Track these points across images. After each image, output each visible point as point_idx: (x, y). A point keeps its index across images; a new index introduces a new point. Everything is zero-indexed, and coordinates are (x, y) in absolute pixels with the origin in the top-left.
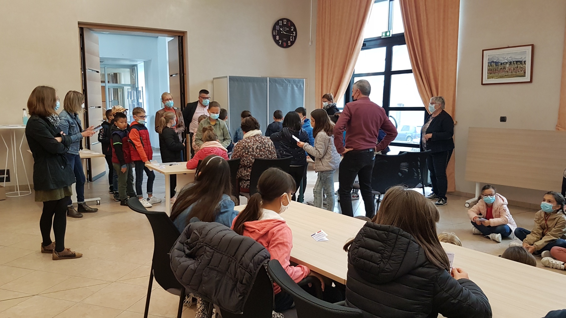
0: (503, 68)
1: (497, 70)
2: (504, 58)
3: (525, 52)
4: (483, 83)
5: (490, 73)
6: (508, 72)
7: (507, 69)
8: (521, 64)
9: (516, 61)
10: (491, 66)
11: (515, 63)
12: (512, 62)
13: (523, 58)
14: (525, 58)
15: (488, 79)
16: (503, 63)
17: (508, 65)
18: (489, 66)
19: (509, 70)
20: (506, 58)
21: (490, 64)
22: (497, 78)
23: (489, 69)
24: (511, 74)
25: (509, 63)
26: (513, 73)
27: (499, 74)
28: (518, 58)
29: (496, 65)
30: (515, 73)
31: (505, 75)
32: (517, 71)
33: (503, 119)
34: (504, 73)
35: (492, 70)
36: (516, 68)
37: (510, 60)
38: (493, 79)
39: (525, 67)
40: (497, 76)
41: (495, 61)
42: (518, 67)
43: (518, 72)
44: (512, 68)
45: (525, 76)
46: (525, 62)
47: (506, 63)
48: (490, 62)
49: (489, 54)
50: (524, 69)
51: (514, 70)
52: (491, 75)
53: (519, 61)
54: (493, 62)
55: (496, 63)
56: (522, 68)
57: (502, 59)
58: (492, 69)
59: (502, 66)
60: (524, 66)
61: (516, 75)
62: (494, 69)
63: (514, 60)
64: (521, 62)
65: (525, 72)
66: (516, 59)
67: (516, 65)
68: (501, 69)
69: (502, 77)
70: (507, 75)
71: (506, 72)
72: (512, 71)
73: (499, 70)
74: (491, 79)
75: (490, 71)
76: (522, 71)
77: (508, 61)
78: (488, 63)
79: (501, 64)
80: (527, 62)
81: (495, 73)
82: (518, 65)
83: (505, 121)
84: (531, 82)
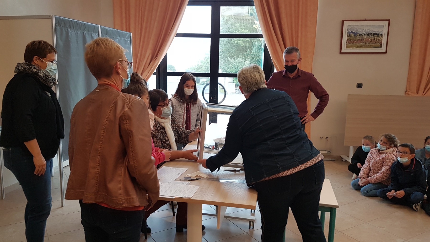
0: (361, 39)
1: (356, 41)
2: (363, 30)
3: (382, 26)
4: (342, 52)
5: (349, 43)
6: (365, 43)
7: (365, 40)
8: (378, 36)
9: (373, 33)
10: (350, 36)
11: (372, 35)
12: (370, 34)
13: (380, 31)
14: (382, 31)
15: (346, 48)
16: (362, 34)
17: (365, 37)
18: (348, 36)
20: (365, 30)
21: (349, 34)
22: (355, 48)
23: (348, 38)
24: (369, 45)
25: (367, 35)
27: (357, 45)
28: (376, 30)
29: (354, 36)
30: (372, 44)
31: (362, 45)
32: (374, 43)
33: (360, 86)
34: (362, 43)
35: (350, 40)
36: (373, 39)
37: (368, 32)
38: (352, 49)
39: (382, 39)
40: (355, 46)
41: (354, 32)
42: (375, 39)
44: (370, 40)
45: (381, 48)
46: (381, 35)
47: (364, 34)
48: (349, 32)
49: (348, 25)
50: (380, 41)
51: (371, 41)
52: (349, 45)
53: (376, 34)
54: (352, 32)
55: (355, 34)
56: (378, 40)
57: (361, 31)
58: (351, 39)
59: (360, 37)
60: (380, 39)
61: (373, 46)
62: (352, 39)
63: (372, 32)
64: (378, 35)
65: (381, 44)
66: (374, 31)
67: (373, 37)
68: (359, 39)
69: (360, 47)
70: (365, 46)
71: (364, 42)
72: (369, 42)
74: (350, 49)
75: (349, 41)
76: (378, 43)
77: (366, 32)
78: (348, 33)
79: (360, 35)
80: (383, 35)
81: (353, 43)
82: (375, 37)
83: (362, 88)
84: (386, 53)
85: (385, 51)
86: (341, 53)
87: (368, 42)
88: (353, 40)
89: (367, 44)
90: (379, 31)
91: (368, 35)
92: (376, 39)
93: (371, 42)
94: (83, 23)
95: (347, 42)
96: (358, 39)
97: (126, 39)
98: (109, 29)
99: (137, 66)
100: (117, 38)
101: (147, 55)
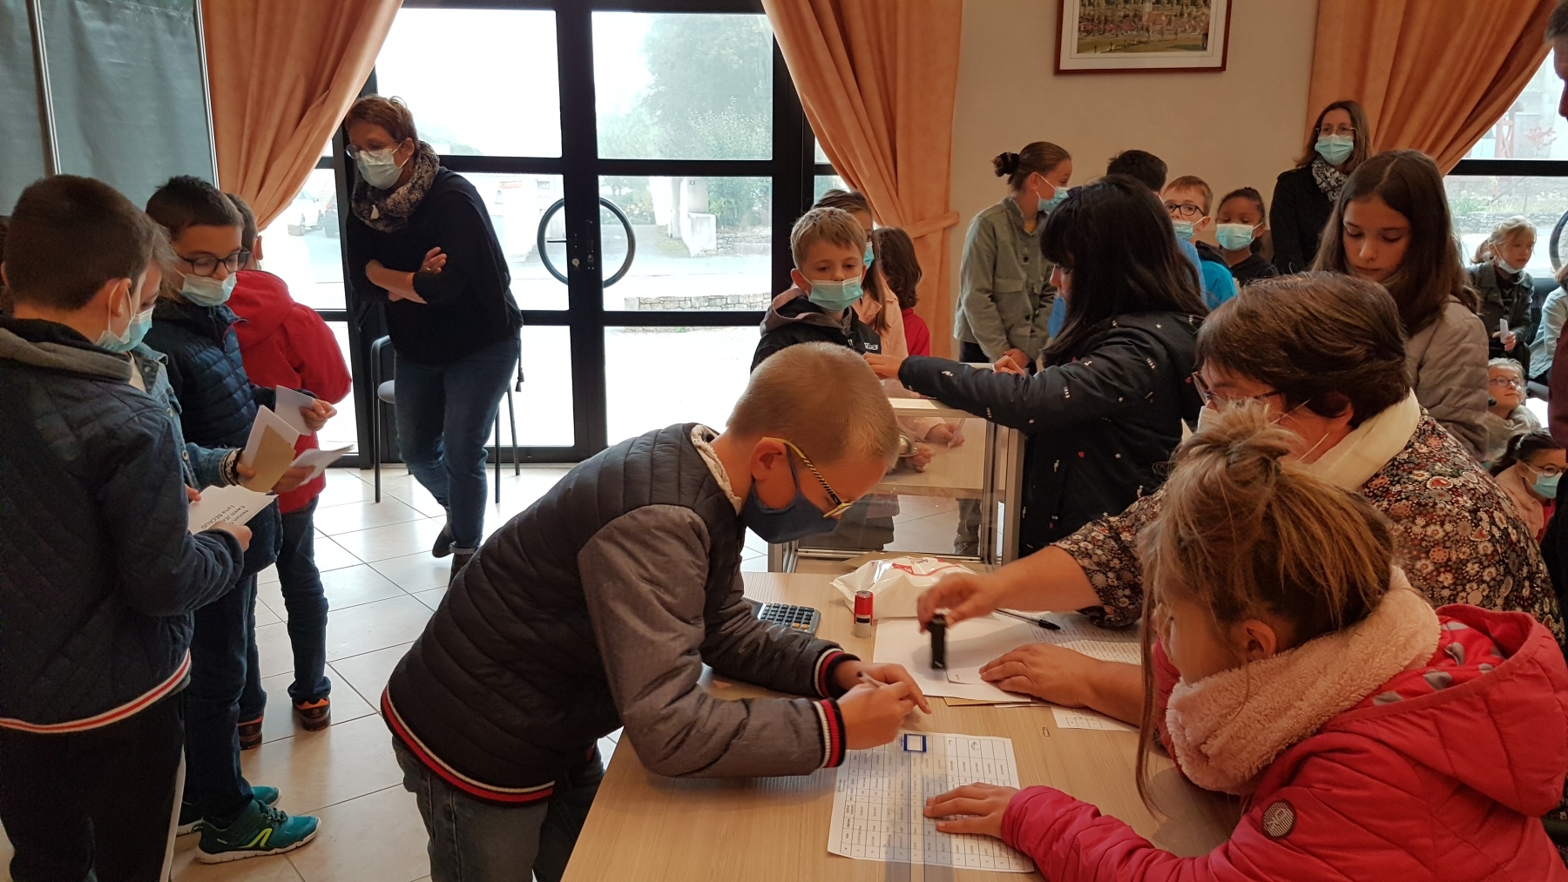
0: (1131, 14)
1: (1112, 22)
4: (1063, 66)
5: (1088, 32)
6: (1148, 32)
7: (1145, 18)
8: (1194, 3)
10: (1090, 4)
15: (1078, 52)
17: (1148, 7)
18: (1082, 4)
19: (1154, 23)
22: (1111, 51)
23: (1084, 14)
24: (1159, 37)
25: (1153, 1)
26: (1168, 36)
27: (1118, 38)
29: (1107, 2)
30: (1174, 37)
31: (1137, 39)
32: (1179, 30)
34: (1135, 33)
35: (1093, 20)
36: (1176, 16)
38: (1098, 54)
39: (1208, 16)
40: (1111, 44)
42: (1182, 15)
43: (1183, 32)
44: (1163, 18)
45: (1204, 48)
50: (1202, 24)
51: (1169, 23)
52: (1090, 38)
56: (1195, 18)
58: (1093, 16)
59: (1128, 6)
60: (1203, 14)
61: (1174, 43)
62: (1098, 17)
65: (1206, 35)
67: (1177, 9)
68: (1126, 16)
69: (1127, 47)
70: (1145, 43)
71: (1142, 29)
72: (1162, 28)
73: (1117, 20)
74: (1091, 54)
75: (1089, 25)
76: (1195, 29)
81: (1104, 32)
82: (1185, 8)
84: (1223, 68)
85: (1218, 64)
86: (1058, 72)
87: (1158, 27)
88: (1103, 18)
89: (1154, 37)
92: (1186, 15)
93: (1169, 27)
95: (1082, 29)
96: (1119, 16)
99: (247, 132)
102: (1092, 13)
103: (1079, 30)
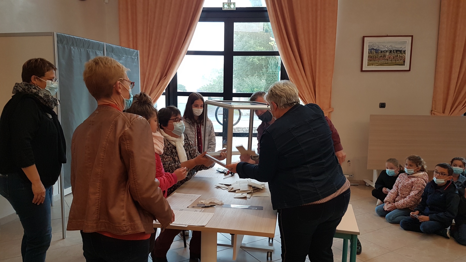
0: (383, 56)
1: (377, 58)
2: (384, 46)
3: (405, 43)
4: (363, 69)
5: (371, 60)
6: (388, 60)
7: (387, 57)
8: (401, 53)
9: (396, 50)
10: (371, 53)
11: (395, 51)
12: (393, 51)
14: (404, 48)
15: (368, 66)
16: (384, 51)
17: (388, 54)
18: (369, 53)
20: (387, 47)
21: (370, 51)
22: (377, 65)
23: (369, 56)
24: (391, 62)
25: (389, 52)
26: (393, 62)
27: (379, 62)
28: (398, 47)
29: (376, 52)
30: (395, 62)
32: (397, 60)
33: (382, 105)
34: (384, 61)
35: (372, 57)
36: (395, 56)
37: (390, 48)
38: (373, 66)
39: (405, 56)
41: (375, 48)
42: (397, 56)
44: (392, 57)
45: (404, 65)
46: (404, 51)
47: (387, 51)
48: (370, 49)
49: (370, 41)
50: (403, 58)
52: (371, 62)
53: (399, 51)
54: (373, 49)
55: (377, 51)
56: (401, 57)
57: (382, 47)
59: (382, 54)
60: (403, 56)
61: (396, 64)
62: (373, 56)
63: (394, 49)
64: (400, 51)
65: (404, 61)
66: (396, 48)
67: (396, 54)
68: (381, 56)
69: (381, 65)
70: (387, 63)
71: (386, 60)
74: (371, 66)
76: (401, 60)
77: (388, 49)
79: (381, 52)
80: (406, 52)
81: (375, 60)
82: (398, 54)
83: (385, 107)
84: (409, 70)
85: (408, 69)
86: (362, 71)
87: (390, 59)
88: (375, 57)
89: (389, 62)
90: (401, 47)
91: (391, 51)
92: (399, 56)
93: (393, 59)
94: (87, 40)
95: (369, 60)
96: (379, 56)
97: (133, 57)
98: (114, 47)
99: (145, 86)
100: (124, 57)
101: (156, 74)
102: (371, 55)
103: (368, 60)
